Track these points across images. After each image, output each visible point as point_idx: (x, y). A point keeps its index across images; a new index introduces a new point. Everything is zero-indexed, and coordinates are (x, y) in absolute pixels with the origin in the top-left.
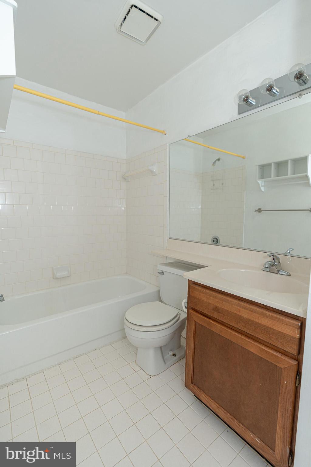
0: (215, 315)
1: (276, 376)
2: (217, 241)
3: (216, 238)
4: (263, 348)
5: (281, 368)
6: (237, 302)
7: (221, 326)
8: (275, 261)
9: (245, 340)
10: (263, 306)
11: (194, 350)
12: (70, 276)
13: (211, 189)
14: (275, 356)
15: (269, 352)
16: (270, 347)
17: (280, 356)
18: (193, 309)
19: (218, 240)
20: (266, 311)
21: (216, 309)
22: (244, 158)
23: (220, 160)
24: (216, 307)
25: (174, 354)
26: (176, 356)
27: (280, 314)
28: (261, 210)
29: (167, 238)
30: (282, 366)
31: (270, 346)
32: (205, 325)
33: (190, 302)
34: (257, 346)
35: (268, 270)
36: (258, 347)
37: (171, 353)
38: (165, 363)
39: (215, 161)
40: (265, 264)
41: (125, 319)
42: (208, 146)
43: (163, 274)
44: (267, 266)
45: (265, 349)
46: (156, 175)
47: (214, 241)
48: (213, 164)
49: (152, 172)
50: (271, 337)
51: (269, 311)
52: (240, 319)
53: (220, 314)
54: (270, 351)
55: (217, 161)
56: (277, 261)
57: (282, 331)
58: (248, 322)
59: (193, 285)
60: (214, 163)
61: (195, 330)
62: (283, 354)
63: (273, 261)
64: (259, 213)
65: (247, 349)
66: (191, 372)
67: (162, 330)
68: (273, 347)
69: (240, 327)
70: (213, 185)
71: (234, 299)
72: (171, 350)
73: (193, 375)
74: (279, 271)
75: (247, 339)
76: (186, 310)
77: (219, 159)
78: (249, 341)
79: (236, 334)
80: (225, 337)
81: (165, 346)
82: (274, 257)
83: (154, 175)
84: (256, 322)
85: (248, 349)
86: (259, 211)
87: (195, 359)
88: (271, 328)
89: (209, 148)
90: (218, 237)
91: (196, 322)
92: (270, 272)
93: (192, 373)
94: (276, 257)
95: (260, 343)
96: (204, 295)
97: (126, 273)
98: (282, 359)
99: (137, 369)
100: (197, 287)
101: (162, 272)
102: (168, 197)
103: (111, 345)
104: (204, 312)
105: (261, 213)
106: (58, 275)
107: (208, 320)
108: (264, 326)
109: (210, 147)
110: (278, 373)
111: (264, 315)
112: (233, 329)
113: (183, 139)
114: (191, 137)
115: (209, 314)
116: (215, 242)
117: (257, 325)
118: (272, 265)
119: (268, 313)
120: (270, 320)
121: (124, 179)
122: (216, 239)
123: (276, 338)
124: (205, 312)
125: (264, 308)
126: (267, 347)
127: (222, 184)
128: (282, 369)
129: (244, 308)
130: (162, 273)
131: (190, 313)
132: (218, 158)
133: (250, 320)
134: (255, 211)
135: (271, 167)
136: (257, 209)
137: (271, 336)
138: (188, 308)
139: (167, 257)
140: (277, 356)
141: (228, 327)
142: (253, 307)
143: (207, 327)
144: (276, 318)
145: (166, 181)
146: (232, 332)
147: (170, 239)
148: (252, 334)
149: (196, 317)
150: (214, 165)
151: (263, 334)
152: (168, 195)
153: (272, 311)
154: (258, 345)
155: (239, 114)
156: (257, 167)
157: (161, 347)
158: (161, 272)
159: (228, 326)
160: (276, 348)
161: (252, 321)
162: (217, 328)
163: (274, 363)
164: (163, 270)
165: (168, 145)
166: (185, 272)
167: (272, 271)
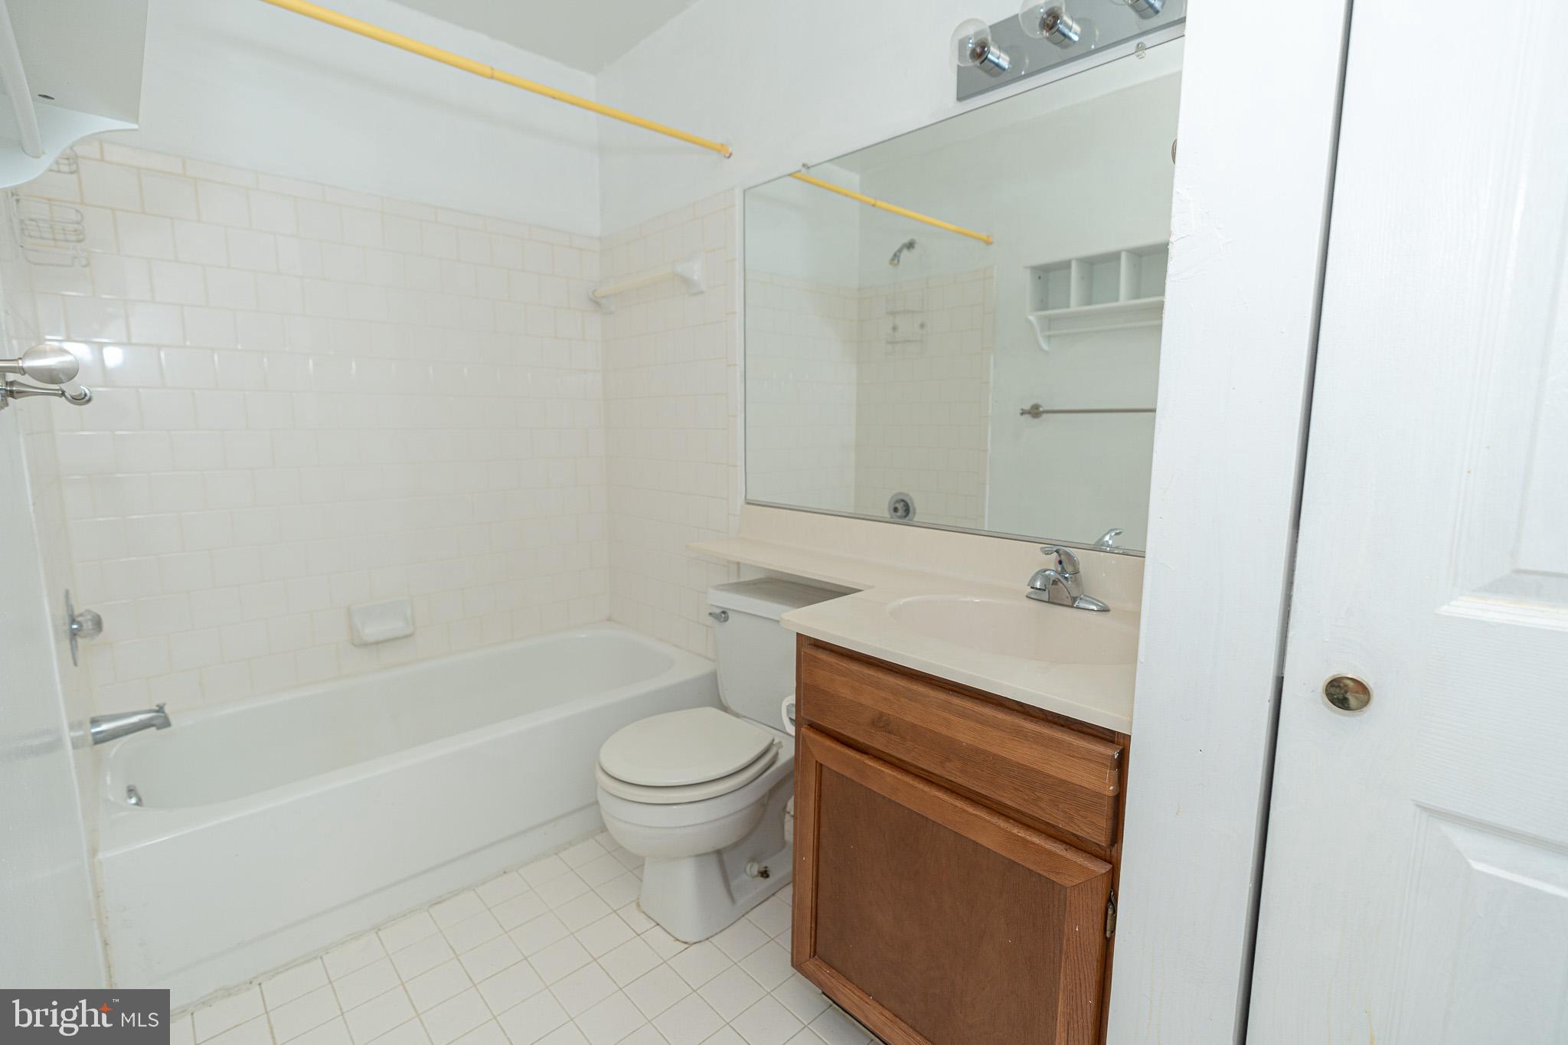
0: (878, 741)
1: (1051, 911)
2: (907, 510)
3: (903, 501)
4: (1015, 831)
5: (1063, 888)
6: (941, 696)
7: (895, 774)
8: (1063, 568)
9: (965, 811)
10: (1017, 707)
11: (818, 851)
12: (411, 635)
13: (888, 343)
14: (1050, 853)
15: (1033, 843)
16: (1034, 828)
17: (1064, 853)
18: (813, 726)
19: (910, 505)
20: (1025, 719)
21: (881, 723)
22: (988, 243)
23: (916, 246)
24: (881, 714)
25: (763, 870)
26: (768, 876)
27: (1063, 726)
28: (1041, 409)
29: (741, 500)
30: (1067, 882)
31: (1037, 825)
32: (848, 773)
33: (804, 705)
34: (999, 827)
35: (1045, 596)
36: (1003, 829)
37: (755, 869)
38: (733, 900)
39: (900, 251)
40: (1034, 579)
41: (598, 767)
42: (872, 201)
43: (726, 619)
44: (1038, 585)
45: (1022, 833)
46: (702, 293)
47: (896, 510)
48: (893, 260)
49: (686, 281)
50: (1039, 797)
51: (1032, 721)
52: (949, 749)
53: (893, 736)
54: (1036, 839)
55: (905, 252)
56: (1070, 569)
57: (1069, 780)
58: (973, 757)
59: (811, 650)
60: (896, 256)
61: (820, 790)
62: (1071, 845)
63: (1060, 569)
64: (1037, 420)
65: (970, 840)
66: (807, 924)
67: (722, 798)
68: (1043, 827)
69: (952, 772)
70: (895, 329)
71: (933, 689)
72: (753, 859)
73: (816, 929)
74: (1074, 599)
75: (971, 810)
76: (791, 729)
77: (910, 245)
78: (976, 815)
79: (941, 795)
80: (909, 807)
81: (735, 845)
82: (1062, 557)
83: (695, 294)
84: (994, 755)
85: (973, 838)
86: (1035, 412)
87: (820, 881)
88: (1038, 772)
89: (874, 205)
90: (908, 495)
91: (821, 765)
92: (1049, 602)
93: (813, 925)
94: (1068, 554)
95: (1007, 817)
96: (844, 679)
97: (609, 619)
98: (1067, 860)
99: (642, 924)
100: (823, 656)
101: (724, 612)
102: (740, 369)
103: (556, 854)
104: (845, 733)
105: (1041, 418)
106: (372, 631)
107: (857, 756)
108: (1020, 766)
109: (879, 203)
110: (1056, 903)
111: (1018, 733)
112: (931, 782)
113: (790, 175)
114: (812, 169)
115: (861, 738)
116: (899, 514)
117: (998, 766)
118: (1054, 581)
119: (1029, 726)
120: (1034, 746)
121: (596, 303)
122: (902, 503)
123: (1050, 800)
124: (848, 732)
125: (1017, 711)
126: (1028, 827)
127: (922, 326)
128: (1068, 890)
129: (963, 715)
130: (723, 615)
131: (803, 738)
132: (906, 240)
133: (978, 751)
134: (1022, 414)
135: (1070, 273)
136: (1027, 407)
137: (1039, 794)
138: (797, 723)
139: (738, 563)
140: (1055, 854)
141: (917, 776)
142: (988, 711)
143: (856, 779)
144: (1052, 739)
145: (734, 313)
146: (927, 789)
147: (748, 503)
148: (983, 792)
149: (825, 750)
150: (896, 261)
151: (1015, 789)
152: (740, 362)
153: (1043, 720)
154: (1002, 824)
155: (961, 98)
156: (1028, 272)
157: (719, 853)
158: (718, 611)
159: (916, 771)
160: (1052, 831)
161: (984, 752)
162: (885, 780)
163: (1045, 874)
164: (726, 606)
165: (738, 192)
166: (788, 608)
167: (1055, 601)
